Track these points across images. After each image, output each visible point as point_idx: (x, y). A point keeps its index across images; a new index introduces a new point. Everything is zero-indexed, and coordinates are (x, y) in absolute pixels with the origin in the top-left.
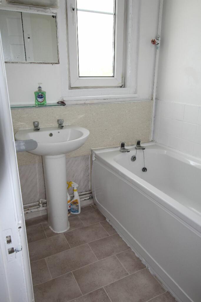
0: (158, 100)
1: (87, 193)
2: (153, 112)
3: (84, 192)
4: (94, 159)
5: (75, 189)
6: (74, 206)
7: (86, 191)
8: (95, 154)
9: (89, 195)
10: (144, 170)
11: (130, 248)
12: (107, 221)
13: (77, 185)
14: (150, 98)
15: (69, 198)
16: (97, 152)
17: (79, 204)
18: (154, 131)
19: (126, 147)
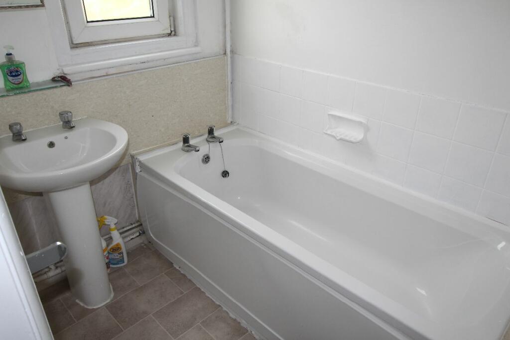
0: (236, 54)
1: (134, 226)
2: (229, 74)
3: (128, 226)
4: (138, 170)
5: (113, 226)
6: (116, 256)
7: (132, 224)
8: (140, 162)
9: (138, 229)
10: (225, 174)
11: (220, 306)
12: (175, 268)
13: (115, 221)
14: (222, 52)
15: (104, 244)
16: (142, 158)
17: (124, 250)
18: (232, 106)
19: (192, 142)
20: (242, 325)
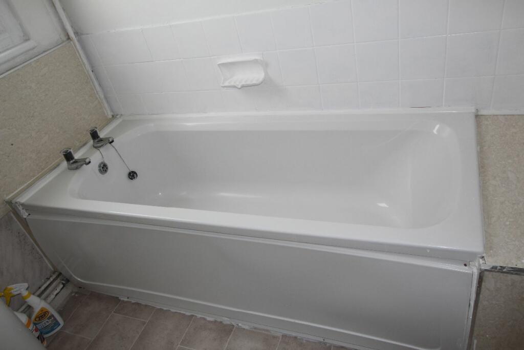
0: (82, 34)
1: (51, 279)
2: (85, 61)
3: (45, 283)
4: (25, 214)
5: (25, 293)
6: (46, 322)
7: (48, 279)
8: (22, 205)
9: (58, 280)
10: (132, 175)
11: (193, 316)
12: (123, 301)
13: (26, 285)
14: (64, 38)
15: (24, 318)
16: (24, 199)
17: (53, 312)
18: (106, 98)
19: (77, 156)
20: (224, 323)
